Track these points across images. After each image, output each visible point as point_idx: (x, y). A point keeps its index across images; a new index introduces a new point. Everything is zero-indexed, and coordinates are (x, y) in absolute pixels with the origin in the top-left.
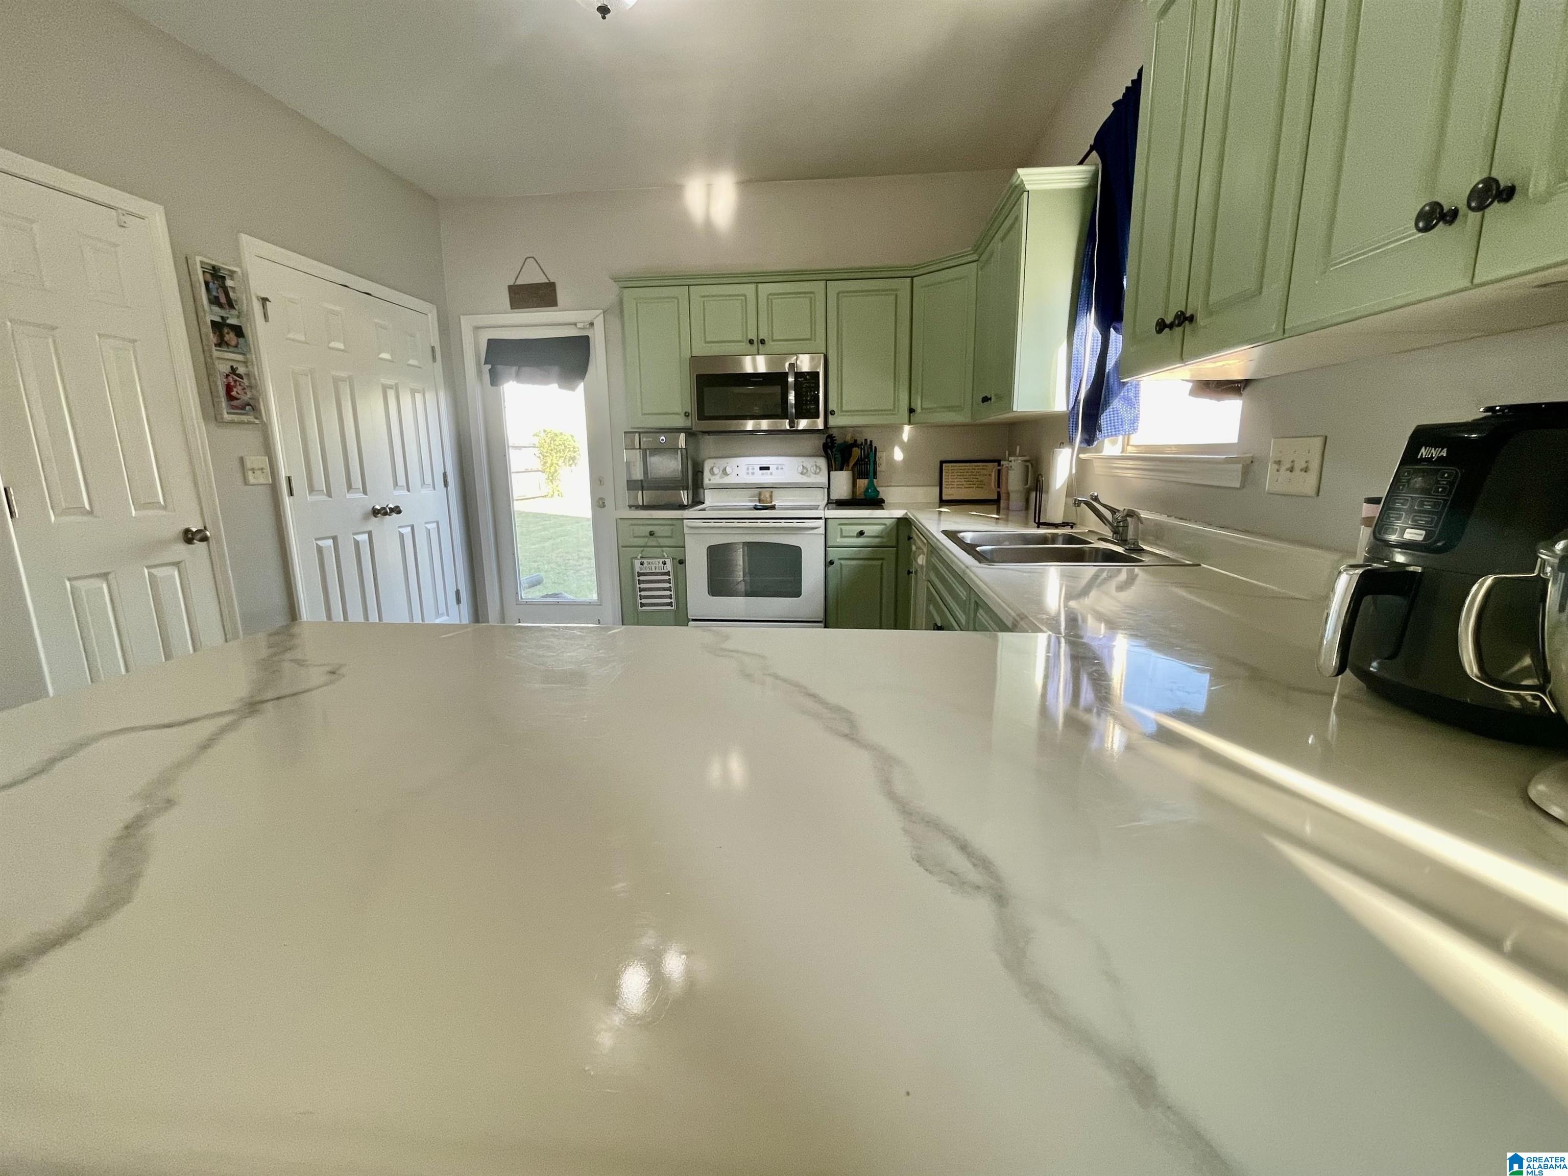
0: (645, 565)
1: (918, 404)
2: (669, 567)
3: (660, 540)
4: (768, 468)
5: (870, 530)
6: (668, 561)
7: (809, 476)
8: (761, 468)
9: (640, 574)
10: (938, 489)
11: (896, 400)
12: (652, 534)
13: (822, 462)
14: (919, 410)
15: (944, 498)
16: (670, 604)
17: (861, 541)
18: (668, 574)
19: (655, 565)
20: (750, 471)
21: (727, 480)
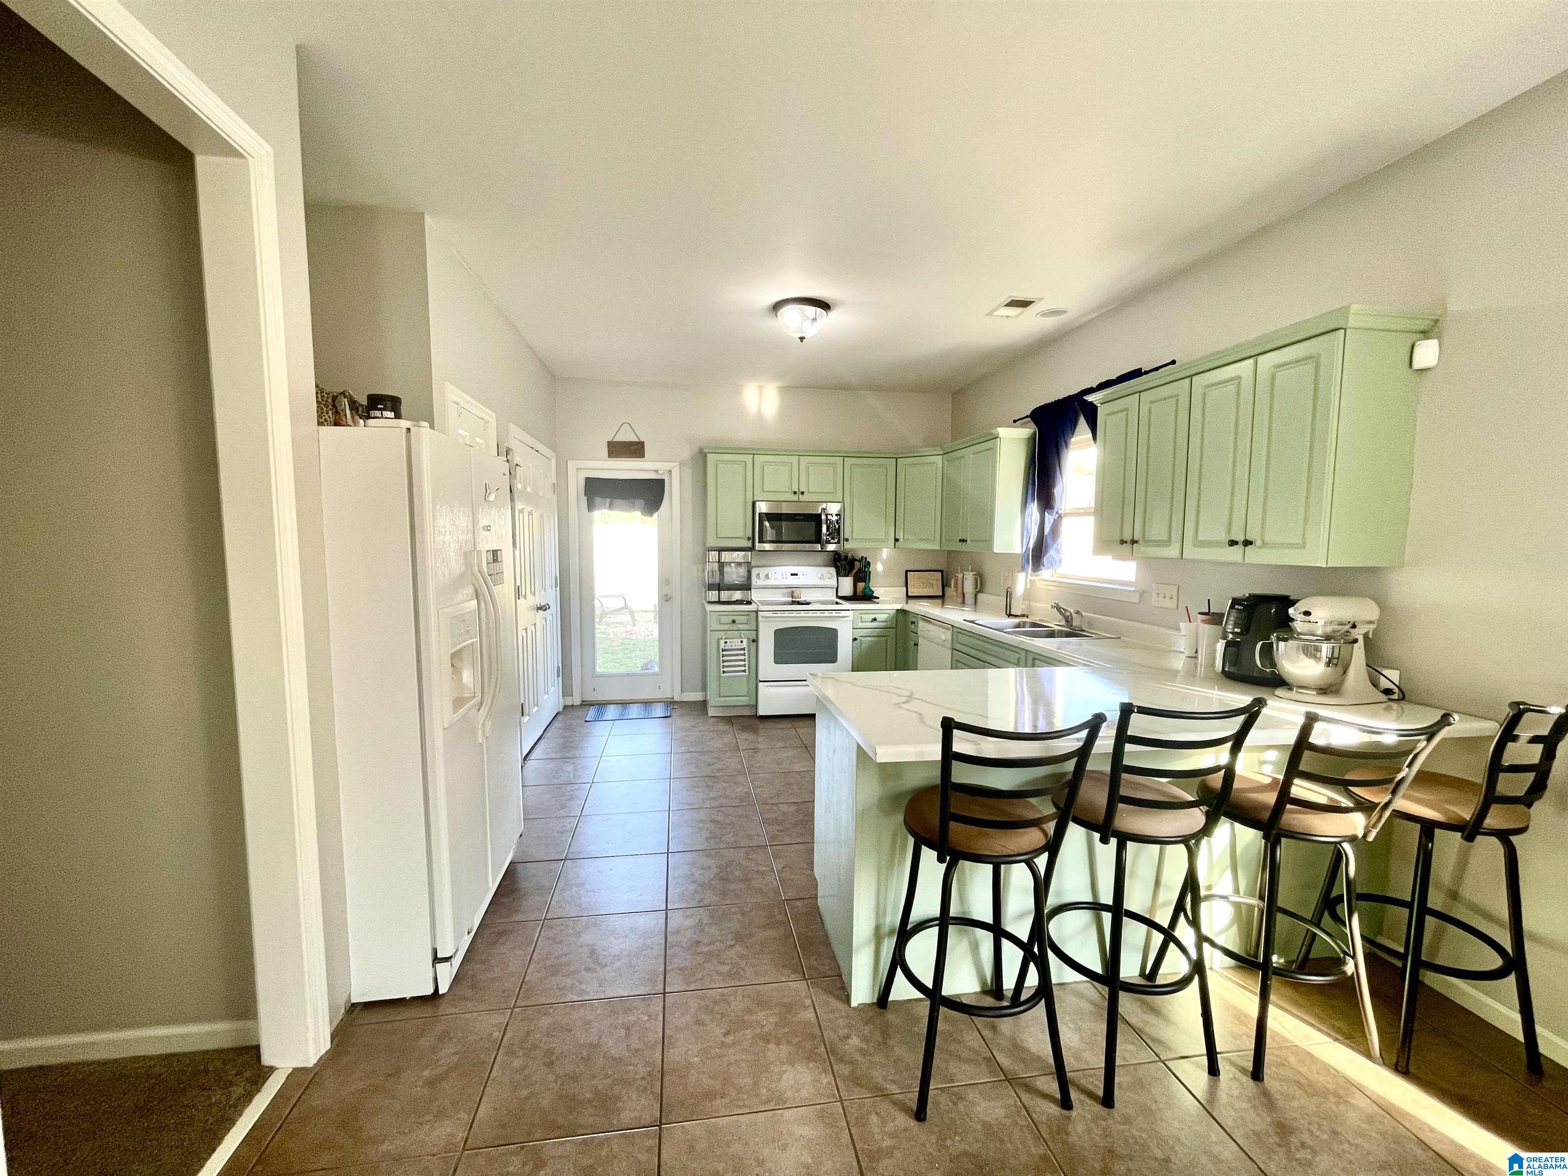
0: (728, 643)
1: (900, 536)
2: (745, 644)
3: (739, 626)
4: (797, 575)
5: (881, 617)
6: (745, 641)
7: (824, 580)
8: (792, 575)
9: (723, 650)
10: (905, 588)
11: (887, 533)
12: (734, 622)
13: (833, 571)
14: (901, 540)
15: (909, 594)
16: (744, 671)
17: (874, 624)
18: (744, 649)
19: (735, 643)
20: (785, 577)
21: (768, 583)
